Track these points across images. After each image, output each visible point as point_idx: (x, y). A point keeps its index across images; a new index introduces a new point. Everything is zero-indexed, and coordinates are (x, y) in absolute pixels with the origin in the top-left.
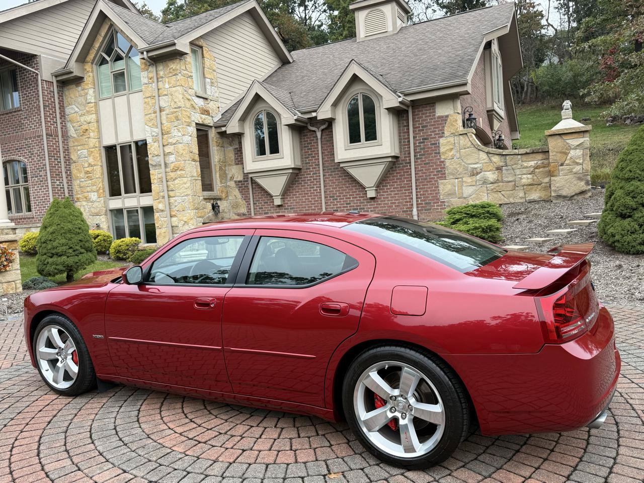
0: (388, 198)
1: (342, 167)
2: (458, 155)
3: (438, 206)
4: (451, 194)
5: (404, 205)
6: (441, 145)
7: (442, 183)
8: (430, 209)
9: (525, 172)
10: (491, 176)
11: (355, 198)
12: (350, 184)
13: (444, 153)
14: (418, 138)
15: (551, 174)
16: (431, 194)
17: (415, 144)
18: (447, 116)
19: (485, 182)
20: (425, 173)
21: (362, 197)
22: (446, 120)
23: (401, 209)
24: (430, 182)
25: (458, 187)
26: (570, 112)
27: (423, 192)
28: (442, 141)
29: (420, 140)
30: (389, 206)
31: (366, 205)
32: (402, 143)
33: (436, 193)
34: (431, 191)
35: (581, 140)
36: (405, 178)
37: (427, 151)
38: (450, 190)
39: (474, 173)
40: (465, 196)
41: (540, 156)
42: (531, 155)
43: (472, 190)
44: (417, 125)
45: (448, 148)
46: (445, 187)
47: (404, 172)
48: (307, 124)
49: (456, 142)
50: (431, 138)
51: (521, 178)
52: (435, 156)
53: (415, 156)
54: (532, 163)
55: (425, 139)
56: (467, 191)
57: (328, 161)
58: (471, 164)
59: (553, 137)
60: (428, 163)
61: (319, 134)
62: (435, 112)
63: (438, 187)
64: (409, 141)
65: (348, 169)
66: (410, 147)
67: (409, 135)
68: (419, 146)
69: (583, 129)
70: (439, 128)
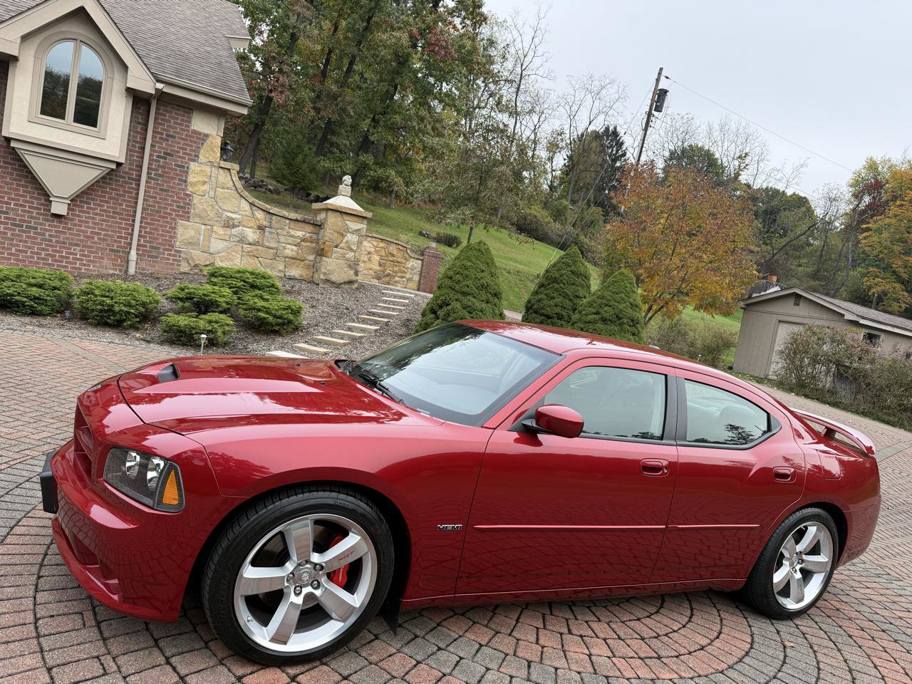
0: (87, 222)
1: (13, 148)
2: (212, 194)
3: (170, 255)
4: (193, 243)
5: (115, 241)
6: (191, 171)
7: (182, 225)
8: (157, 257)
9: (289, 241)
10: (251, 235)
11: (21, 205)
12: (15, 180)
13: (194, 184)
14: (156, 148)
15: (321, 253)
16: (163, 235)
17: (151, 155)
18: (207, 136)
19: (242, 240)
20: (158, 203)
21: (36, 208)
22: (204, 140)
23: (108, 245)
24: (165, 217)
25: (204, 236)
26: (349, 189)
27: (151, 229)
28: (193, 166)
29: (160, 152)
30: (88, 237)
31: (41, 224)
32: (130, 147)
33: (171, 237)
34: (163, 231)
35: (359, 226)
36: (125, 201)
37: (167, 173)
38: (191, 237)
39: (229, 224)
40: (211, 251)
41: (310, 228)
42: (301, 224)
43: (222, 246)
44: (159, 130)
45: (200, 179)
46: (186, 231)
47: (124, 191)
49: (213, 174)
50: (178, 156)
51: (285, 248)
52: (179, 184)
53: (148, 173)
54: (300, 234)
55: (169, 154)
56: (216, 245)
58: (228, 211)
59: (334, 212)
60: (166, 191)
62: (190, 122)
63: (174, 228)
64: (143, 148)
65: (26, 156)
66: (143, 158)
67: (145, 139)
68: (156, 161)
69: (364, 215)
70: (192, 146)
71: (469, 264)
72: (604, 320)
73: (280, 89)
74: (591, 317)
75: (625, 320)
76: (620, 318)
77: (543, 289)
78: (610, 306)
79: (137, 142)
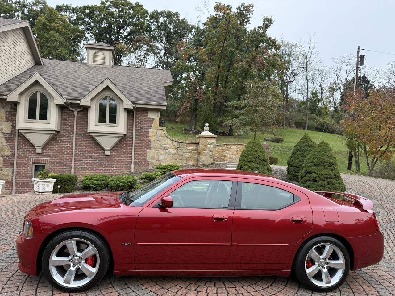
0: (117, 156)
1: (91, 135)
2: (158, 139)
3: (145, 163)
4: (153, 158)
5: (126, 161)
6: (149, 132)
7: (148, 152)
8: (141, 165)
9: (188, 152)
10: (173, 151)
11: (96, 154)
12: (93, 146)
13: (151, 137)
14: (137, 127)
15: (199, 154)
16: (142, 157)
17: (136, 129)
18: (154, 119)
19: (170, 154)
20: (140, 145)
21: (100, 154)
22: (153, 121)
23: (124, 163)
24: (142, 150)
25: (156, 154)
26: (208, 128)
27: (138, 155)
28: (150, 130)
29: (139, 128)
30: (117, 161)
31: (102, 159)
32: (129, 128)
33: (145, 157)
34: (142, 155)
35: (213, 141)
36: (128, 147)
37: (142, 134)
38: (152, 156)
39: (165, 149)
40: (159, 159)
41: (194, 145)
42: (191, 144)
43: (163, 157)
44: (138, 120)
45: (153, 135)
46: (150, 154)
47: (128, 143)
48: (68, 105)
49: (157, 132)
50: (145, 128)
51: (186, 154)
52: (146, 138)
53: (135, 136)
54: (191, 148)
55: (141, 128)
56: (161, 157)
57: (80, 130)
58: (164, 144)
59: (202, 138)
60: (142, 141)
61: (76, 113)
62: (147, 115)
63: (146, 153)
64: (133, 127)
65: (95, 137)
66: (133, 131)
67: (133, 124)
68: (138, 131)
69: (214, 137)
70: (149, 124)
71: (250, 149)
72: (316, 165)
73: (200, 95)
74: (309, 165)
75: (325, 164)
76: (323, 163)
77: (293, 155)
78: (318, 158)
79: (131, 126)
